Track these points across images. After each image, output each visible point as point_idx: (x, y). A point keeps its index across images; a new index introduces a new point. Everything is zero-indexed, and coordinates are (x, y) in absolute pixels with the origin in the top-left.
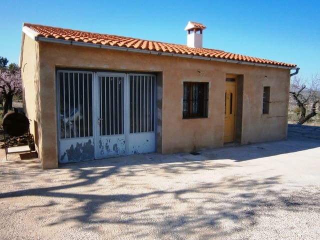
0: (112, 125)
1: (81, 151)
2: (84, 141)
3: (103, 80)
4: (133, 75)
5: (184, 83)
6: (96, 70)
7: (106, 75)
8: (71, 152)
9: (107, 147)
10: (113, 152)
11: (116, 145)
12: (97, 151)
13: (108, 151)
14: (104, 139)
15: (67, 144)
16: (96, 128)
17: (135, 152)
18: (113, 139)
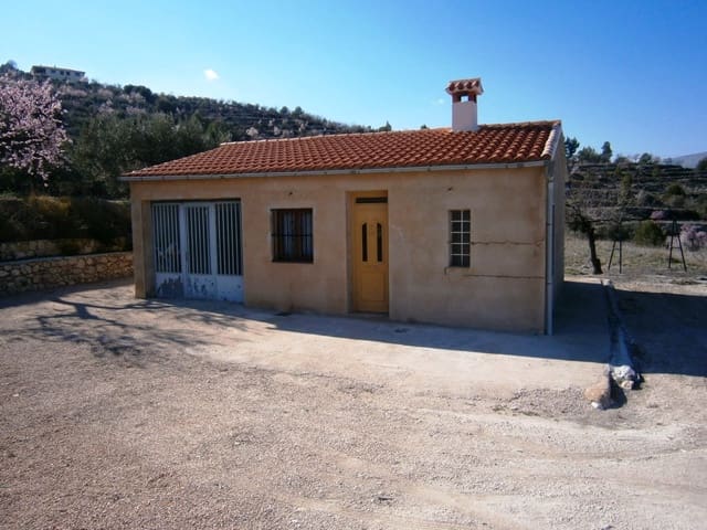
0: (199, 264)
1: (173, 287)
2: (175, 276)
3: (189, 212)
4: (219, 203)
5: (272, 210)
6: (182, 201)
7: (190, 205)
8: (165, 286)
9: (196, 287)
10: (201, 295)
11: (203, 287)
12: (186, 289)
13: (197, 291)
14: (193, 277)
15: (163, 278)
16: (184, 264)
17: (225, 299)
18: (202, 279)
